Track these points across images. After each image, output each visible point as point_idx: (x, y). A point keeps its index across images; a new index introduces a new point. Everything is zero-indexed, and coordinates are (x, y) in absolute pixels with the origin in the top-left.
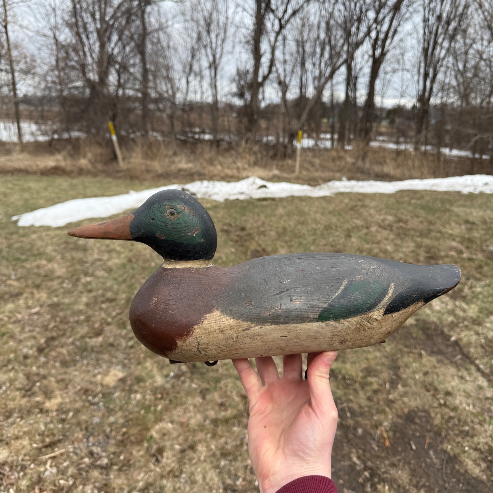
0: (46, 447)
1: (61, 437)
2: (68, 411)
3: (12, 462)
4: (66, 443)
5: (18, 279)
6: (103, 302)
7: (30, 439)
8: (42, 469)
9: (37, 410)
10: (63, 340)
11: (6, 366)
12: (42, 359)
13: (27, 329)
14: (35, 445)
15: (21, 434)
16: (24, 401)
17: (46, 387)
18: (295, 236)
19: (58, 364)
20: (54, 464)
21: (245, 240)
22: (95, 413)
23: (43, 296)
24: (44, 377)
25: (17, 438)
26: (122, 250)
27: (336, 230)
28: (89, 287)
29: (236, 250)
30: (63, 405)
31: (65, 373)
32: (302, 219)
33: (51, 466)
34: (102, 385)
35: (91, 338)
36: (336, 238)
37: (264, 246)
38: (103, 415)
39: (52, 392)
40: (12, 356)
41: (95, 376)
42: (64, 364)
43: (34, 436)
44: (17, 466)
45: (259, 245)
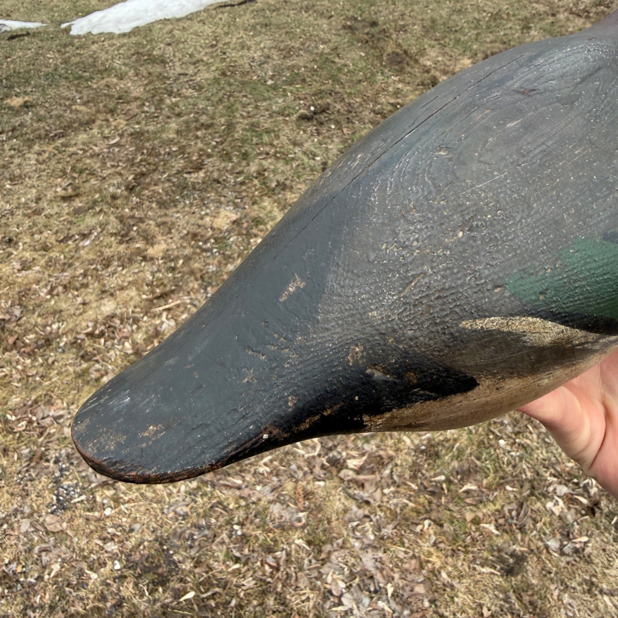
0: (158, 298)
1: (173, 288)
2: (177, 258)
3: (122, 314)
4: (181, 294)
5: (85, 104)
6: (197, 129)
7: (138, 289)
8: (158, 322)
9: (139, 258)
10: (156, 176)
11: (92, 208)
12: (135, 199)
13: (109, 165)
14: (144, 297)
15: (126, 284)
16: (122, 248)
17: (145, 231)
18: (450, 30)
19: (154, 205)
20: (170, 316)
21: (379, 40)
22: (210, 261)
23: (121, 122)
24: (141, 220)
25: (122, 288)
26: (211, 60)
27: (508, 20)
28: (177, 110)
29: (367, 53)
30: (170, 253)
31: (166, 215)
32: (458, 6)
33: (167, 318)
34: (212, 228)
35: (189, 173)
36: (508, 32)
37: (405, 47)
38: (220, 262)
39: (154, 237)
40: (97, 196)
41: (202, 218)
42: (162, 204)
43: (142, 286)
44: (128, 319)
45: (399, 45)
